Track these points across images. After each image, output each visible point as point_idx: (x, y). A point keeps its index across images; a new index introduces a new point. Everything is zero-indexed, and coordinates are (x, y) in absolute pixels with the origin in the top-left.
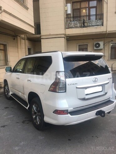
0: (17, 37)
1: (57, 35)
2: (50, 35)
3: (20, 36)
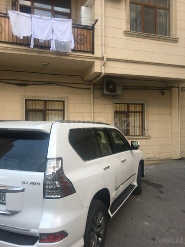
0: (170, 90)
3: (178, 87)
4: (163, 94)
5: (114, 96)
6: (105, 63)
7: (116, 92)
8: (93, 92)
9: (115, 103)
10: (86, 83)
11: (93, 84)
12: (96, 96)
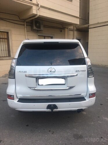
0: (64, 29)
1: (106, 22)
2: (98, 23)
3: (68, 28)
4: (61, 31)
5: (38, 31)
6: (39, 8)
7: (40, 29)
8: (26, 27)
9: (39, 36)
10: (22, 21)
11: (26, 22)
12: (28, 30)
